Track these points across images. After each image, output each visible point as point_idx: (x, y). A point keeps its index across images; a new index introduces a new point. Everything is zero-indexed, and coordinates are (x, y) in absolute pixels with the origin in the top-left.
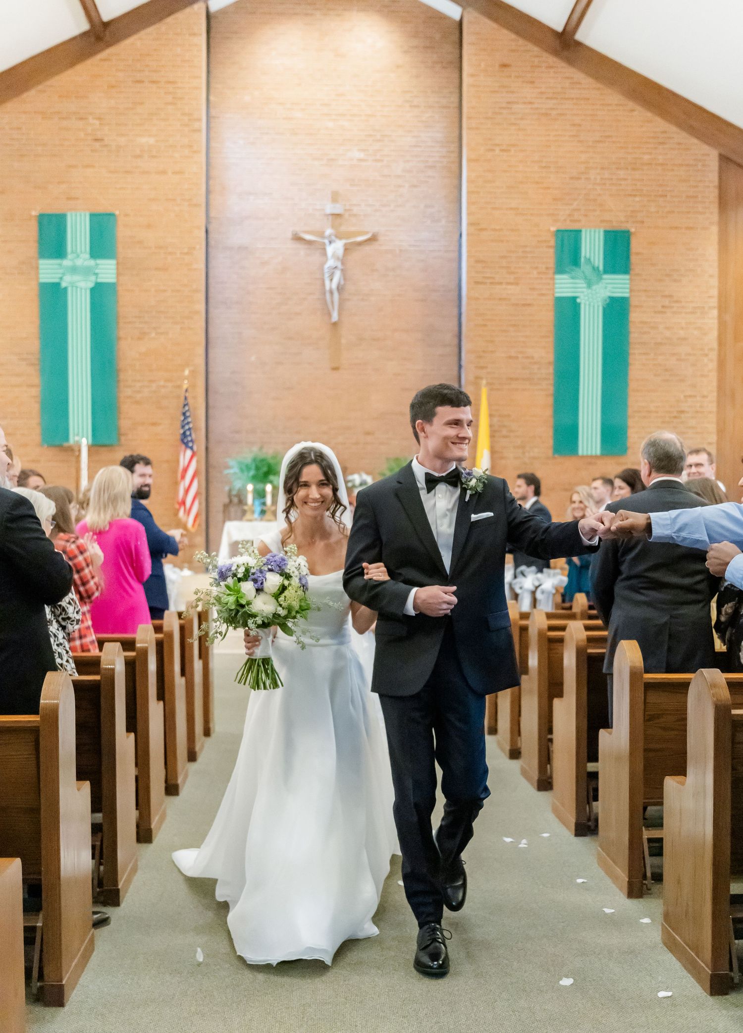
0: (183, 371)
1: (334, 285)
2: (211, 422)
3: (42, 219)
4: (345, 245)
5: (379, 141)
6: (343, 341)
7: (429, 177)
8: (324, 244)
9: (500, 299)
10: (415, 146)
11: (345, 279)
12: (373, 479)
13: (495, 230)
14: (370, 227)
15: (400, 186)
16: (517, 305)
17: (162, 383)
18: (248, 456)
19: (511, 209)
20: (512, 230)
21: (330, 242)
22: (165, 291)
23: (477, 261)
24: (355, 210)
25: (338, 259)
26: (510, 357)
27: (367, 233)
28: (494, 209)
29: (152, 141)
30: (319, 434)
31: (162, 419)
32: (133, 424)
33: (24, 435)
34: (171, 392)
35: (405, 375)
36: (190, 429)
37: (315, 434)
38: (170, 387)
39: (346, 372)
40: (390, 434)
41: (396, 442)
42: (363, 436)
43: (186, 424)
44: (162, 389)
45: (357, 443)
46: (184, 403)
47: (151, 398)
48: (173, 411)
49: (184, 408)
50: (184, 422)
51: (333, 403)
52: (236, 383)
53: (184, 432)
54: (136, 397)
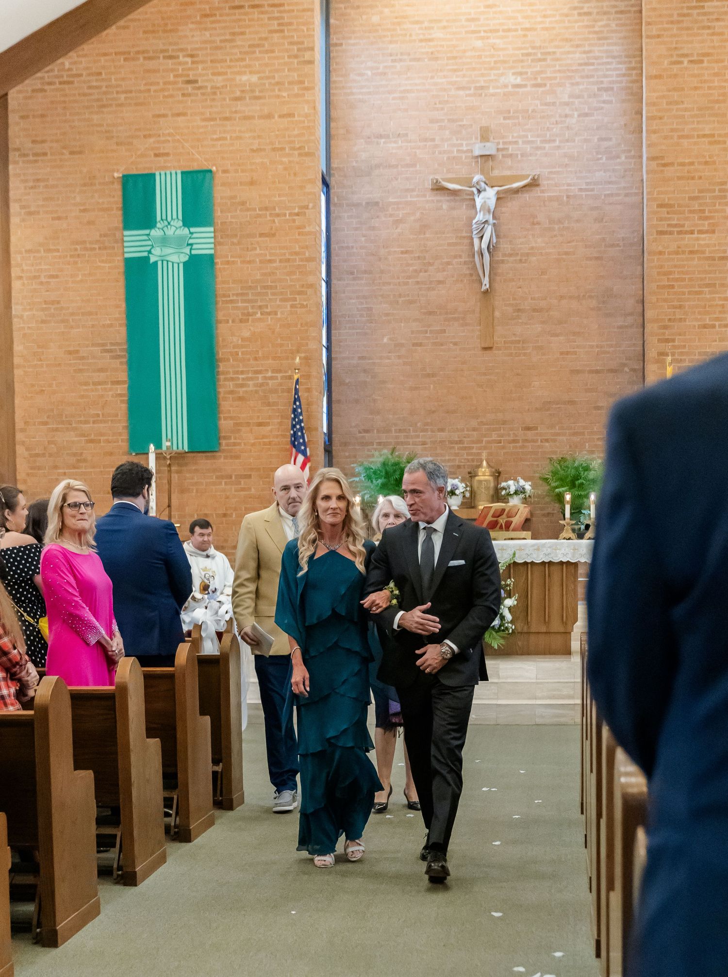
0: (294, 359)
1: (484, 245)
2: (334, 419)
3: (127, 181)
4: (498, 193)
5: (540, 60)
6: (497, 314)
7: (604, 102)
8: (473, 194)
9: (691, 252)
10: (586, 64)
11: (497, 236)
12: (533, 486)
13: (682, 164)
14: (530, 170)
15: (566, 116)
16: (713, 259)
17: (270, 374)
18: (378, 458)
19: (704, 136)
20: (706, 163)
21: (479, 191)
22: (270, 261)
23: (661, 206)
24: (511, 149)
25: (489, 211)
26: (705, 326)
27: (527, 177)
28: (680, 137)
29: (254, 78)
30: (468, 430)
31: (270, 417)
32: (236, 424)
33: (108, 441)
34: (281, 384)
35: (575, 353)
36: (302, 429)
37: (463, 430)
38: (279, 379)
39: (501, 352)
40: (557, 428)
41: (564, 438)
42: (523, 432)
43: (297, 423)
44: (269, 381)
45: (514, 441)
46: (295, 397)
47: (256, 392)
48: (282, 408)
49: (295, 403)
50: (295, 421)
51: (485, 391)
52: (365, 371)
53: (295, 433)
54: (239, 392)
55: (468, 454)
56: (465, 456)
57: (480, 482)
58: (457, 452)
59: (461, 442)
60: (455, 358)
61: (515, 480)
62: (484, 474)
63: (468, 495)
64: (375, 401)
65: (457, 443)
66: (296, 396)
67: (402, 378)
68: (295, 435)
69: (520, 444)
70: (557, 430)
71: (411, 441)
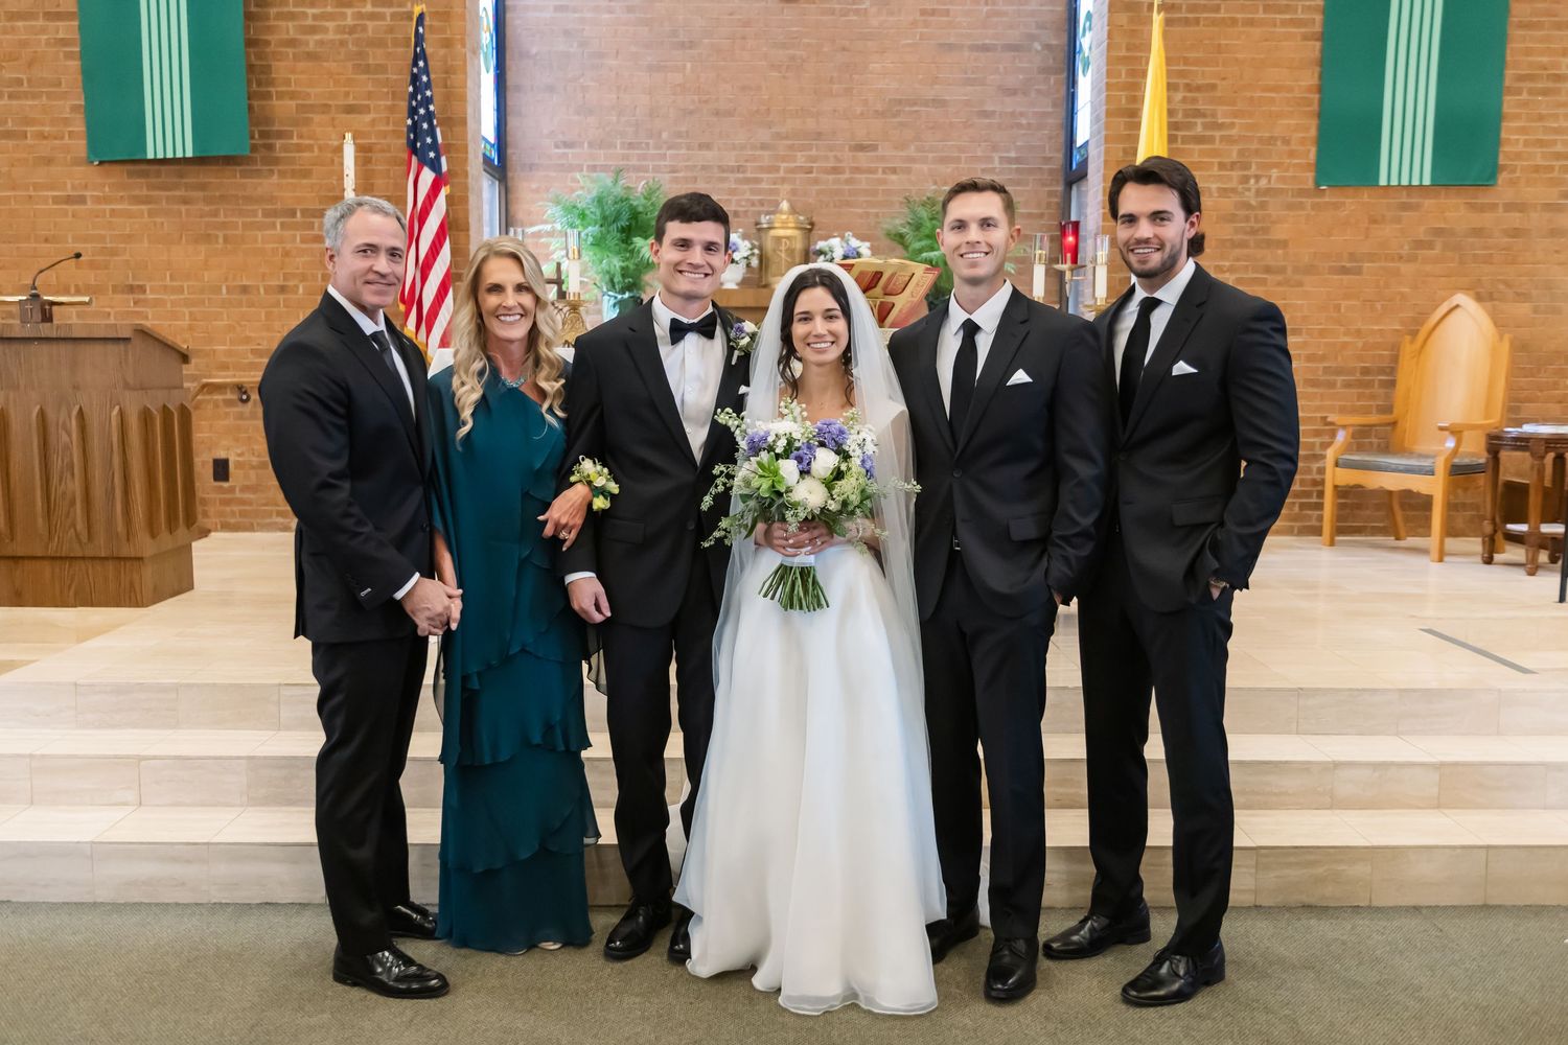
2: (510, 120)
18: (586, 192)
30: (754, 147)
31: (370, 95)
32: (301, 108)
33: (43, 136)
34: (391, 30)
35: (947, 13)
36: (429, 116)
37: (743, 148)
38: (388, 18)
39: (813, 6)
40: (912, 147)
41: (925, 168)
42: (851, 154)
43: (420, 104)
44: (368, 23)
45: (835, 170)
46: (415, 51)
47: (343, 43)
48: (395, 77)
49: (415, 64)
50: (416, 100)
51: (784, 77)
52: (567, 33)
53: (415, 123)
54: (307, 44)
55: (753, 192)
56: (748, 196)
57: (778, 239)
58: (733, 186)
59: (739, 169)
60: (731, 14)
61: (842, 237)
62: (785, 228)
63: (755, 262)
64: (584, 89)
65: (732, 170)
66: (418, 49)
67: (633, 49)
68: (415, 128)
69: (847, 175)
70: (912, 151)
71: (650, 164)
